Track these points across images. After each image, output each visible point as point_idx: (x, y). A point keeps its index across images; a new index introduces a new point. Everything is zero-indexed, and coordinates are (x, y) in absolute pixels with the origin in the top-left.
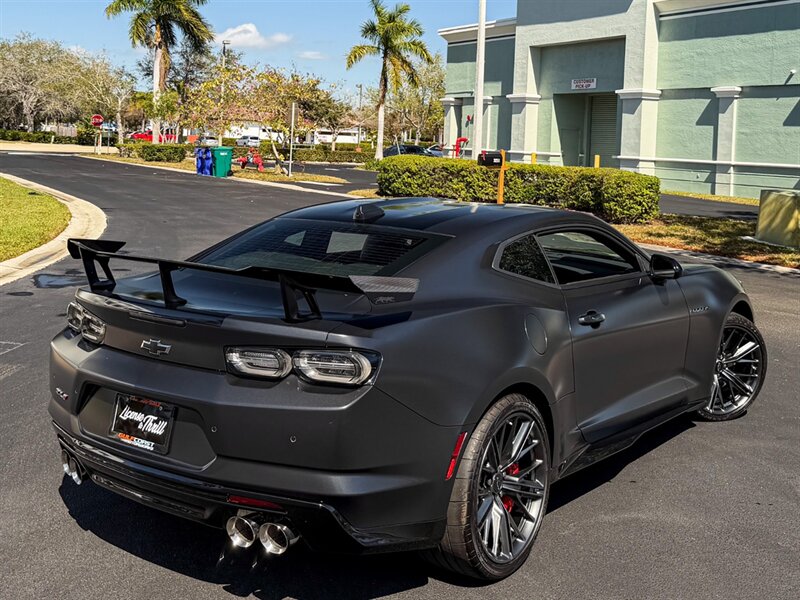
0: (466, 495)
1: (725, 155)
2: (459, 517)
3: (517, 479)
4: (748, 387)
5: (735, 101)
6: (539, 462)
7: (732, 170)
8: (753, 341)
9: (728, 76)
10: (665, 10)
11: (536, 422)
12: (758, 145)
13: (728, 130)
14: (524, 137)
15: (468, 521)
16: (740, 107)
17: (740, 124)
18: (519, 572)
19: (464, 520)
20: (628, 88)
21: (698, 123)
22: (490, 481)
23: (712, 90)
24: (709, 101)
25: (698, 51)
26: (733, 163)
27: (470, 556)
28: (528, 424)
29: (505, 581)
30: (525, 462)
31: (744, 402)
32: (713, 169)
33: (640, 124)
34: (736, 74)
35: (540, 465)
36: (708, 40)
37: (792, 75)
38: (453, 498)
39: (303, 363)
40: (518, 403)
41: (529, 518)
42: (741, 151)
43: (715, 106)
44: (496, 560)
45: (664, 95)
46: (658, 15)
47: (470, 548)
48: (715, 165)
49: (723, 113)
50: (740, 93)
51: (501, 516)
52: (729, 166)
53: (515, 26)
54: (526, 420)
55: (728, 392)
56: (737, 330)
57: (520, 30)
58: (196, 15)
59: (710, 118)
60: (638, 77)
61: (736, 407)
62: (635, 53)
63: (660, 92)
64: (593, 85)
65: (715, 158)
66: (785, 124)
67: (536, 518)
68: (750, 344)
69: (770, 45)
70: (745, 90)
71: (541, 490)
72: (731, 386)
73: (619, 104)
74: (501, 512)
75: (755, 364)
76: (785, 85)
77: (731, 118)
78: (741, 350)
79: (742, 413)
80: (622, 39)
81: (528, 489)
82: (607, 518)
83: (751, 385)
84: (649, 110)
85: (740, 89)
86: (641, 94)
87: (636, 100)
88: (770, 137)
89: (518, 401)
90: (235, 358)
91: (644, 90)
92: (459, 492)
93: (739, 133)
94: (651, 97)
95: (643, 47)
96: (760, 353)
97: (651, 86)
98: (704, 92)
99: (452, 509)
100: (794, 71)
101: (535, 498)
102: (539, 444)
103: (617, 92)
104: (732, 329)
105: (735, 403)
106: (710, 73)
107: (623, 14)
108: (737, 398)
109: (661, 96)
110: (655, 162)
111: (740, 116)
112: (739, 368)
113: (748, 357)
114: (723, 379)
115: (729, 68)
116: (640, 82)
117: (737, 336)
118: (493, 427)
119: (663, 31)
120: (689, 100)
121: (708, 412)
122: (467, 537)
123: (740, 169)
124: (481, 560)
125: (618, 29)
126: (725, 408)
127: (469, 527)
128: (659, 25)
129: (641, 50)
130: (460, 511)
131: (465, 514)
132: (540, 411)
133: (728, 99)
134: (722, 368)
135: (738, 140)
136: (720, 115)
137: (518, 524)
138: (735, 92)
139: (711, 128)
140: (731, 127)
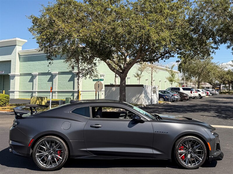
1: (35, 89)
5: (37, 76)
7: (36, 92)
10: (21, 54)
12: (42, 86)
13: (36, 83)
17: (38, 82)
20: (12, 73)
21: (29, 82)
23: (32, 74)
24: (31, 76)
25: (29, 64)
32: (32, 92)
33: (15, 82)
34: (37, 70)
36: (31, 62)
37: (49, 70)
42: (38, 88)
43: (33, 77)
45: (21, 75)
46: (19, 55)
48: (33, 91)
52: (36, 91)
59: (31, 80)
60: (14, 70)
62: (14, 65)
64: (3, 72)
65: (33, 90)
66: (48, 81)
69: (44, 63)
70: (40, 74)
73: (10, 77)
76: (48, 73)
77: (36, 80)
80: (10, 61)
84: (17, 79)
87: (14, 76)
88: (45, 84)
91: (16, 74)
94: (18, 75)
95: (15, 63)
97: (17, 72)
98: (30, 74)
100: (49, 69)
103: (9, 74)
106: (32, 70)
107: (10, 55)
109: (20, 75)
110: (19, 91)
111: (38, 80)
116: (15, 72)
119: (21, 59)
120: (27, 76)
123: (38, 92)
125: (10, 59)
128: (20, 58)
133: (36, 76)
135: (38, 85)
136: (34, 80)
138: (37, 74)
139: (32, 83)
140: (36, 82)
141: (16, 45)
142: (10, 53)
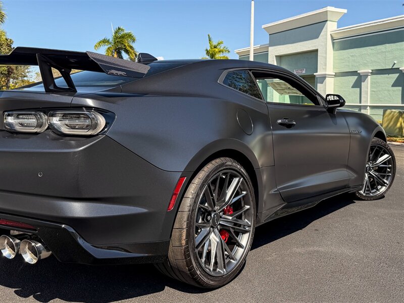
0: (185, 223)
1: (365, 101)
2: (180, 240)
3: (230, 218)
4: (385, 181)
5: (369, 76)
6: (248, 207)
7: (368, 108)
8: (387, 154)
9: (365, 65)
10: (335, 37)
11: (244, 178)
12: (380, 96)
13: (366, 89)
14: (273, 97)
15: (187, 243)
16: (371, 79)
17: (372, 87)
18: (232, 283)
19: (184, 242)
20: (320, 73)
21: (353, 87)
22: (209, 217)
23: (358, 72)
24: (357, 77)
25: (351, 55)
26: (369, 105)
27: (189, 270)
28: (237, 179)
29: (220, 289)
30: (237, 206)
31: (384, 189)
32: (360, 108)
33: (326, 88)
34: (369, 64)
35: (248, 209)
36: (356, 49)
37: (395, 64)
38: (176, 225)
39: (56, 121)
40: (230, 163)
41: (240, 246)
42: (372, 100)
43: (360, 80)
44: (212, 274)
45: (336, 75)
46: (333, 39)
47: (189, 263)
48: (361, 106)
49: (364, 82)
50: (371, 73)
51: (218, 243)
52: (367, 106)
53: (268, 47)
54: (236, 176)
55: (373, 185)
56: (378, 147)
57: (270, 48)
58: (131, 47)
59: (358, 85)
60: (324, 67)
61: (379, 192)
63: (334, 74)
64: (304, 72)
65: (360, 102)
66: (393, 86)
67: (245, 245)
68: (386, 156)
69: (384, 50)
70: (374, 71)
71: (249, 226)
72: (376, 180)
73: (316, 79)
74: (218, 240)
75: (389, 168)
76: (392, 69)
77: (367, 85)
78: (380, 159)
79: (382, 197)
80: (316, 51)
81: (240, 226)
82: (298, 250)
83: (387, 179)
84: (330, 82)
85: (371, 71)
86: (326, 75)
87: (324, 77)
88: (386, 92)
89: (229, 162)
90: (10, 120)
91: (327, 73)
92: (181, 221)
93: (371, 91)
94: (330, 76)
95: (326, 53)
96: (392, 161)
97: (330, 71)
98: (354, 73)
99: (175, 233)
100: (395, 62)
101: (245, 232)
102: (246, 194)
103: (315, 74)
104: (375, 146)
105: (378, 190)
106: (357, 64)
107: (317, 39)
108: (379, 187)
109: (335, 75)
111: (372, 83)
112: (380, 170)
113: (385, 163)
114: (370, 176)
115: (365, 62)
116: (325, 69)
117: (378, 151)
118: (208, 176)
119: (335, 46)
120: (348, 77)
121: (362, 195)
122: (186, 255)
123: (373, 107)
124: (198, 272)
125: (315, 46)
126: (373, 193)
127: (188, 247)
128: (333, 43)
129: (324, 55)
130: (181, 235)
131: (184, 237)
132: (247, 171)
133: (366, 76)
134: (370, 170)
135: (371, 94)
136: (362, 83)
137: (231, 250)
138: (369, 73)
139: (358, 89)
140: (368, 88)
141: (327, 21)
142: (316, 36)
